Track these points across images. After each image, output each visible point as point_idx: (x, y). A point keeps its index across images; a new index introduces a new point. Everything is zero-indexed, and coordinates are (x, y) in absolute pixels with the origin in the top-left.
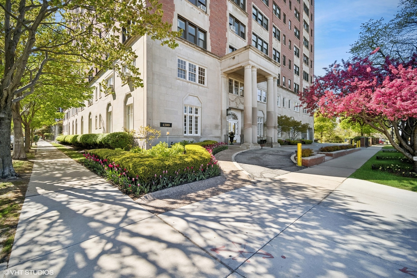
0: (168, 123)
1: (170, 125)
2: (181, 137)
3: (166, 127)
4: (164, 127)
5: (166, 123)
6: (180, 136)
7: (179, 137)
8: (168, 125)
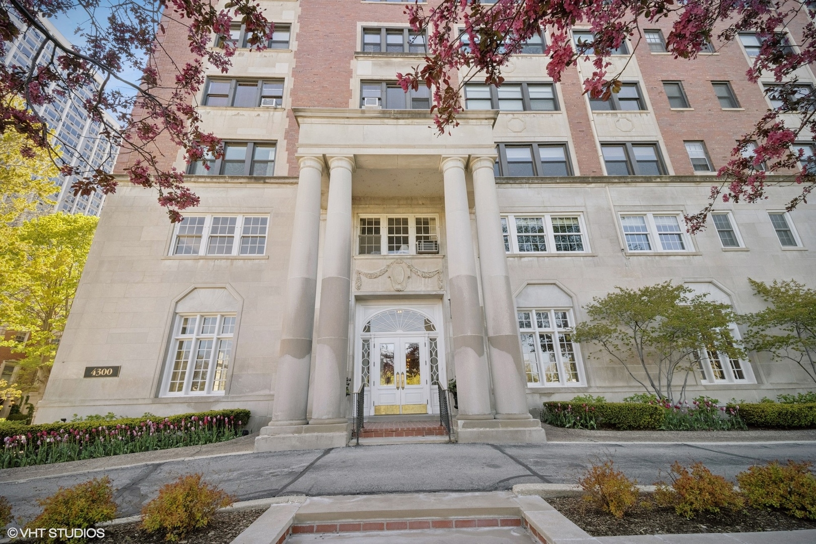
0: (107, 368)
1: (116, 371)
2: (140, 402)
3: (101, 376)
4: (95, 376)
5: (102, 368)
6: (137, 399)
7: (135, 402)
8: (107, 372)
